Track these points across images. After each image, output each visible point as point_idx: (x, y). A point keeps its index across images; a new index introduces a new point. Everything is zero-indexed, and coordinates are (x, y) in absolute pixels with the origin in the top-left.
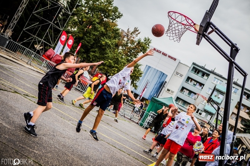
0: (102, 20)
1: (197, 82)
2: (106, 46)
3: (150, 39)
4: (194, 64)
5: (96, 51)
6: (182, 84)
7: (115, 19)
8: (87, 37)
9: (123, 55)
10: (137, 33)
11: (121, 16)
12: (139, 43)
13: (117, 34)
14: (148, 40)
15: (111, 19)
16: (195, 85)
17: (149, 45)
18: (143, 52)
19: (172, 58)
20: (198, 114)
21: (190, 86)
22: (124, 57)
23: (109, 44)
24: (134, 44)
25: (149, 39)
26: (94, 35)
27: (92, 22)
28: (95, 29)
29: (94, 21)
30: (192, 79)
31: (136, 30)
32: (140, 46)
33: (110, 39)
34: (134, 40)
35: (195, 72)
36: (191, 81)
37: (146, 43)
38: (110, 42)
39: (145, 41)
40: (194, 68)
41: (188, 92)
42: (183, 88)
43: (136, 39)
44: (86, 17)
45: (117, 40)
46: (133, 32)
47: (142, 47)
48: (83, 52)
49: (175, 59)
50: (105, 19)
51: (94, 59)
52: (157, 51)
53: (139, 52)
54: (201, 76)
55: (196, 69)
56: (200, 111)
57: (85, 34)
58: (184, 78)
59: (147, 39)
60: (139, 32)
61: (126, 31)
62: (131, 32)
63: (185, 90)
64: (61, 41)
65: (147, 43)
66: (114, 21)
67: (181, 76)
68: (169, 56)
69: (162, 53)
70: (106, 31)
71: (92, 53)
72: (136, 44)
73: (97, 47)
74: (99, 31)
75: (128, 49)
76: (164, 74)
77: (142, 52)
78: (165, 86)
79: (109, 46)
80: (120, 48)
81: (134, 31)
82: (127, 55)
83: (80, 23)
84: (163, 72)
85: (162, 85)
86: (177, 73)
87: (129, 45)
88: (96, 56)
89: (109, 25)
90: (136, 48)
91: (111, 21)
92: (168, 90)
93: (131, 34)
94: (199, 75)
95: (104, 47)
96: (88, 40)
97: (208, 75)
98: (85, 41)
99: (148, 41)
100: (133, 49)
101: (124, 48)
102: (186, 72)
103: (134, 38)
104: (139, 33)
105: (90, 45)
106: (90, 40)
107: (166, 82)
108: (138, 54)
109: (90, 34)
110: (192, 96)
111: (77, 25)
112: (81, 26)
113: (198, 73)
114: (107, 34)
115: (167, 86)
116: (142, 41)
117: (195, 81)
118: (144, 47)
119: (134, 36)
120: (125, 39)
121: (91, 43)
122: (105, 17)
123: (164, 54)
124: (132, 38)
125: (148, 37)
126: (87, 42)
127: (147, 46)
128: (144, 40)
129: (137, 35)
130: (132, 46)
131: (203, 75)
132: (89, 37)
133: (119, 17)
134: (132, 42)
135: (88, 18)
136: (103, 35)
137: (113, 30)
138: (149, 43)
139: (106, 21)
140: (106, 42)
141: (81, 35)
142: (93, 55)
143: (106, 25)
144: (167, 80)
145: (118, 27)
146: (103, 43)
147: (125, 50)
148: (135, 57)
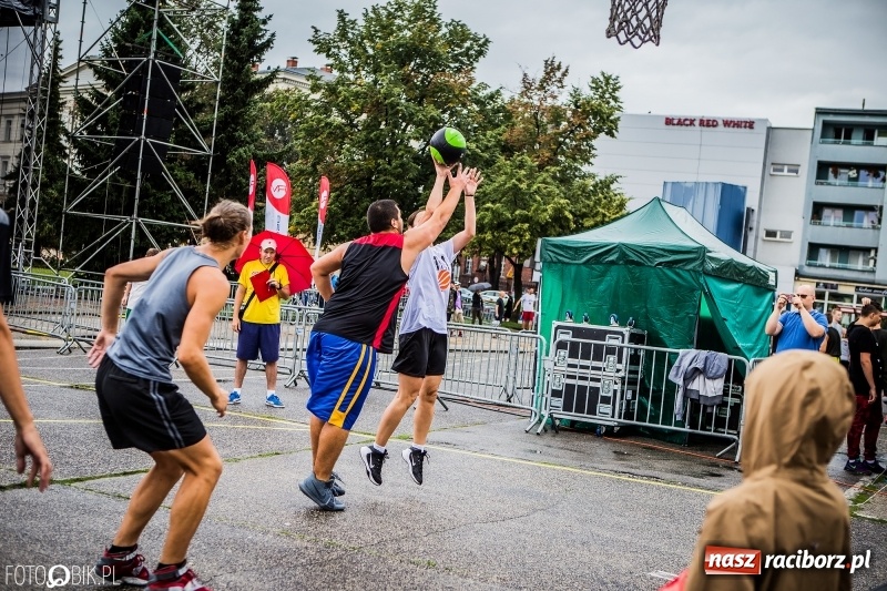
3: (613, 77)
10: (559, 74)
14: (607, 83)
17: (615, 99)
18: (607, 134)
23: (474, 153)
25: (607, 79)
31: (551, 68)
34: (558, 103)
37: (604, 93)
38: (473, 146)
39: (597, 89)
42: (819, 209)
43: (563, 99)
46: (544, 81)
47: (598, 115)
52: (680, 124)
59: (602, 79)
60: (563, 70)
62: (537, 84)
65: (607, 96)
77: (602, 135)
78: (753, 225)
81: (547, 74)
85: (741, 226)
92: (770, 234)
93: (542, 88)
96: (396, 168)
98: (388, 178)
99: (607, 86)
103: (555, 97)
104: (564, 75)
107: (749, 210)
108: (592, 147)
110: (861, 221)
115: (761, 223)
116: (587, 93)
118: (597, 113)
119: (553, 89)
121: (411, 175)
125: (603, 74)
127: (612, 103)
128: (592, 88)
129: (560, 81)
132: (395, 156)
138: (614, 90)
144: (751, 202)
148: (587, 161)
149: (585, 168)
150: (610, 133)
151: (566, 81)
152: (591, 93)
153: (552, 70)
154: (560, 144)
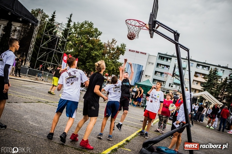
0: (89, 39)
1: (164, 65)
2: (95, 56)
4: (159, 53)
5: (90, 61)
6: (155, 69)
7: (97, 37)
8: (81, 53)
9: (109, 60)
10: (115, 42)
11: (101, 33)
12: (118, 48)
13: (101, 46)
14: (124, 45)
15: (95, 37)
16: (164, 68)
17: (125, 49)
19: (143, 53)
20: (170, 87)
21: (160, 69)
22: (110, 61)
23: (98, 55)
24: (114, 50)
25: (124, 44)
26: (86, 51)
27: (82, 43)
28: (86, 47)
29: (84, 41)
30: (161, 64)
31: (113, 41)
32: (119, 50)
33: (97, 51)
34: (114, 47)
35: (161, 59)
36: (160, 66)
38: (98, 53)
39: (122, 46)
40: (160, 56)
41: (160, 74)
42: (156, 72)
43: (115, 46)
44: (77, 40)
45: (102, 51)
46: (112, 42)
47: (121, 51)
48: (82, 65)
49: (145, 54)
50: (91, 38)
51: (90, 67)
52: (132, 51)
53: (119, 55)
54: (166, 60)
55: (162, 57)
56: (171, 85)
57: (79, 52)
58: (155, 64)
60: (116, 41)
61: (107, 43)
62: (111, 43)
63: (157, 73)
64: (64, 60)
66: (97, 38)
67: (153, 64)
68: (141, 53)
69: (135, 52)
70: (94, 46)
71: (88, 64)
72: (116, 50)
73: (90, 58)
74: (89, 47)
75: (111, 55)
76: (140, 65)
77: (121, 55)
78: (143, 73)
79: (98, 56)
80: (106, 55)
82: (112, 59)
83: (74, 45)
84: (140, 64)
85: (141, 73)
86: (150, 63)
87: (112, 52)
88: (91, 65)
89: (95, 42)
90: (117, 52)
91: (95, 39)
92: (146, 76)
93: (111, 44)
94: (164, 60)
95: (95, 58)
97: (170, 59)
98: (81, 57)
99: (123, 46)
100: (115, 53)
101: (109, 55)
102: (155, 60)
104: (116, 42)
105: (84, 58)
106: (84, 55)
107: (143, 71)
108: (119, 57)
109: (83, 51)
110: (163, 76)
111: (73, 47)
112: (75, 47)
113: (163, 59)
114: (94, 48)
115: (145, 73)
116: (120, 46)
117: (163, 65)
118: (122, 51)
119: (113, 44)
120: (108, 48)
121: (85, 57)
122: (90, 37)
123: (137, 52)
124: (112, 47)
126: (83, 57)
127: (124, 49)
129: (115, 43)
130: (114, 52)
131: (167, 60)
133: (100, 35)
134: (113, 49)
135: (79, 40)
136: (92, 49)
137: (98, 44)
138: (125, 47)
139: (91, 40)
140: (95, 53)
141: (77, 53)
142: (89, 65)
143: (92, 42)
144: (144, 69)
145: (101, 41)
146: (93, 54)
147: (109, 56)
148: (118, 59)
149: (118, 60)
150: (123, 55)
151: (116, 43)
152: (120, 47)
153: (114, 41)
154: (114, 55)
